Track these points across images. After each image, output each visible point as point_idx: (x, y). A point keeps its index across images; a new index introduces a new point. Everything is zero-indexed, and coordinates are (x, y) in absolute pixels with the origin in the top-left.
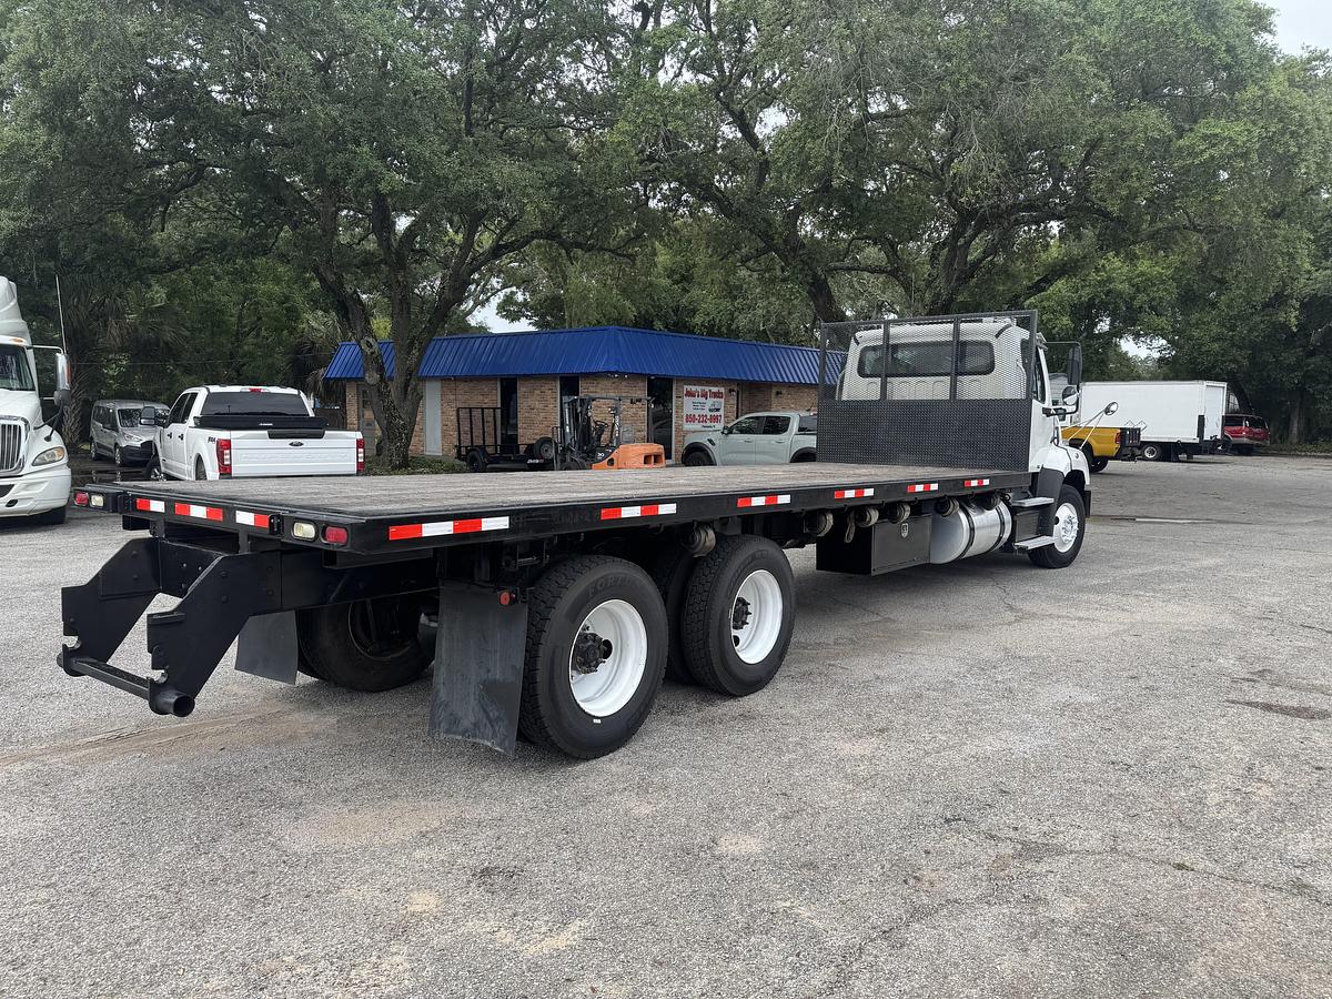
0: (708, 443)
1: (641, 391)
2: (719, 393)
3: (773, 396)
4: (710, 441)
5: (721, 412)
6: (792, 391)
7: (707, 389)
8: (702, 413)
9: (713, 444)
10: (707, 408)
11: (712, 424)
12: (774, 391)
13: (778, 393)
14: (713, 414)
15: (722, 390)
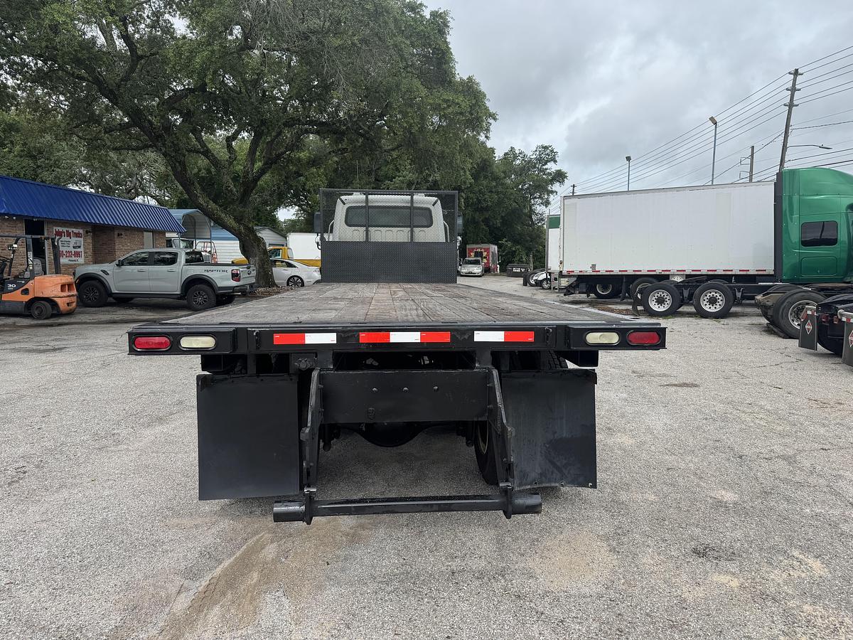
0: (101, 273)
1: (20, 230)
2: (79, 233)
3: (116, 236)
4: (104, 272)
5: (82, 249)
6: (128, 233)
7: (70, 230)
8: (68, 249)
9: (108, 274)
10: (71, 245)
11: (76, 258)
12: (116, 233)
13: (119, 235)
14: (76, 250)
15: (81, 231)
